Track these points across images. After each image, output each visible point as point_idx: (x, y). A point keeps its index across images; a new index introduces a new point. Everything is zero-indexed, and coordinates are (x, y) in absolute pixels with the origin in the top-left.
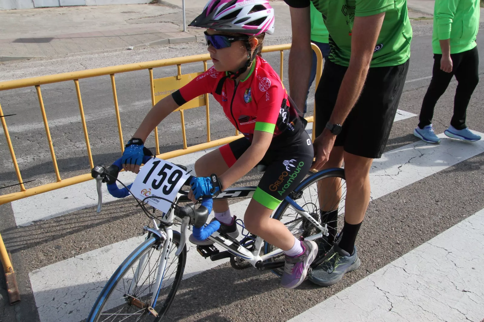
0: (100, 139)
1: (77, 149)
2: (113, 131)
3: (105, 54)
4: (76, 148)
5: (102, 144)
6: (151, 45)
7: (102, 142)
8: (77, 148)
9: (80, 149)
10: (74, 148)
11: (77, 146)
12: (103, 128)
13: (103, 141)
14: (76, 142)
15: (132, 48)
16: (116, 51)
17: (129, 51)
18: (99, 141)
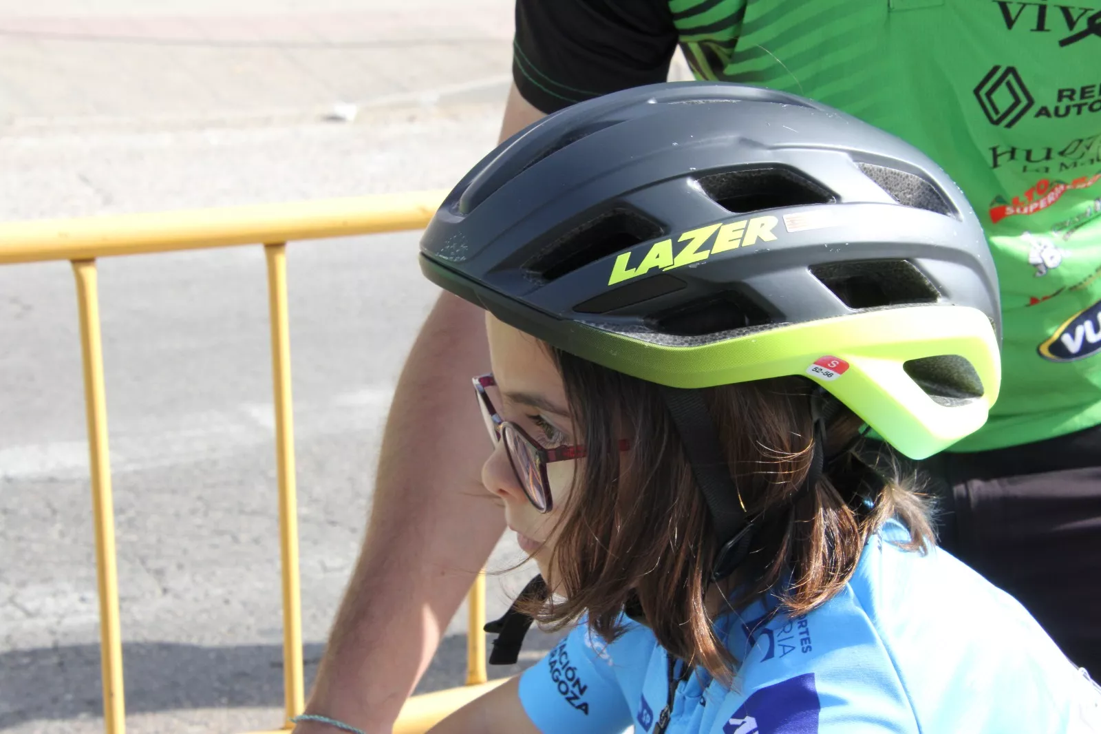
0: (159, 573)
1: (27, 624)
2: (228, 538)
3: (214, 137)
4: (19, 614)
5: (168, 601)
6: (446, 103)
7: (165, 591)
8: (29, 615)
9: (41, 623)
10: (9, 618)
11: (30, 606)
12: (177, 515)
13: (171, 584)
14: (22, 584)
15: (348, 111)
16: (267, 121)
17: (334, 128)
18: (149, 582)
